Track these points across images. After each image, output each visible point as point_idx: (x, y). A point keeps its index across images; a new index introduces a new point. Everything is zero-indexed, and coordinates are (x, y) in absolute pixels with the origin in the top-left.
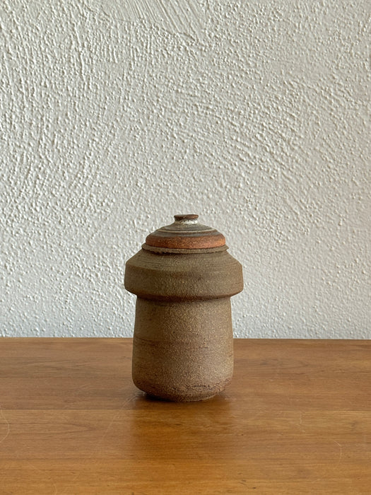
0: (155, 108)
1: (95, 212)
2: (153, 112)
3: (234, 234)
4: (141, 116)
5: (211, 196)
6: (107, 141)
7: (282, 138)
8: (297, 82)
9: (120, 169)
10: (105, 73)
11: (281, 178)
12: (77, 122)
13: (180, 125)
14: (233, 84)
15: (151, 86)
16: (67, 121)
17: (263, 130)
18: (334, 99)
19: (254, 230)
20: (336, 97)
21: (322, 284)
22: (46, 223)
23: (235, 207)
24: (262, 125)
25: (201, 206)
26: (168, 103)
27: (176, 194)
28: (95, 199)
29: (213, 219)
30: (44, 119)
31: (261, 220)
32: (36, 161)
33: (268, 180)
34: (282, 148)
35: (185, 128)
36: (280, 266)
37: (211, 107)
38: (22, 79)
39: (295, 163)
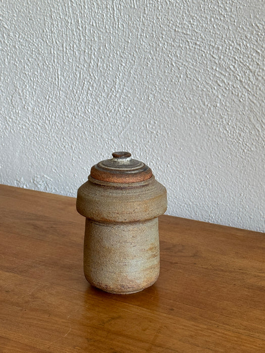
0: (161, 43)
1: (123, 116)
2: (159, 46)
3: (212, 141)
4: (152, 48)
5: (197, 111)
6: (130, 66)
7: (250, 69)
8: (262, 25)
9: (138, 87)
10: (129, 16)
11: (248, 101)
12: (112, 51)
13: (177, 56)
14: (214, 25)
15: (158, 26)
16: (105, 50)
17: (235, 63)
19: (226, 140)
22: (94, 121)
23: (214, 121)
24: (235, 58)
25: (190, 118)
26: (169, 39)
27: (174, 108)
28: (123, 107)
29: (198, 129)
30: (92, 48)
31: (232, 133)
32: (88, 78)
33: (238, 102)
34: (249, 78)
35: (181, 58)
36: (245, 170)
37: (198, 43)
38: (79, 20)
39: (258, 91)
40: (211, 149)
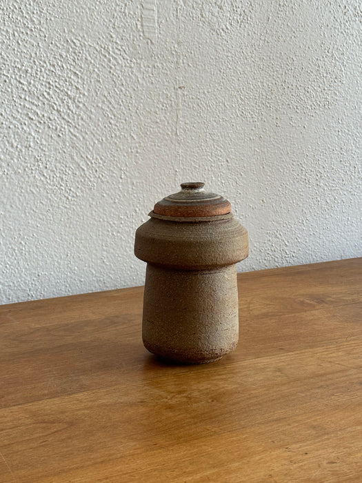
3: (26, 194)
7: (68, 95)
8: (79, 40)
11: (69, 135)
14: (19, 42)
17: (50, 88)
18: (112, 57)
19: (45, 188)
20: (114, 55)
21: (108, 236)
23: (27, 167)
24: (49, 83)
29: (6, 180)
31: (52, 178)
33: (56, 138)
34: (68, 106)
36: (71, 222)
39: (80, 121)
40: (25, 205)
